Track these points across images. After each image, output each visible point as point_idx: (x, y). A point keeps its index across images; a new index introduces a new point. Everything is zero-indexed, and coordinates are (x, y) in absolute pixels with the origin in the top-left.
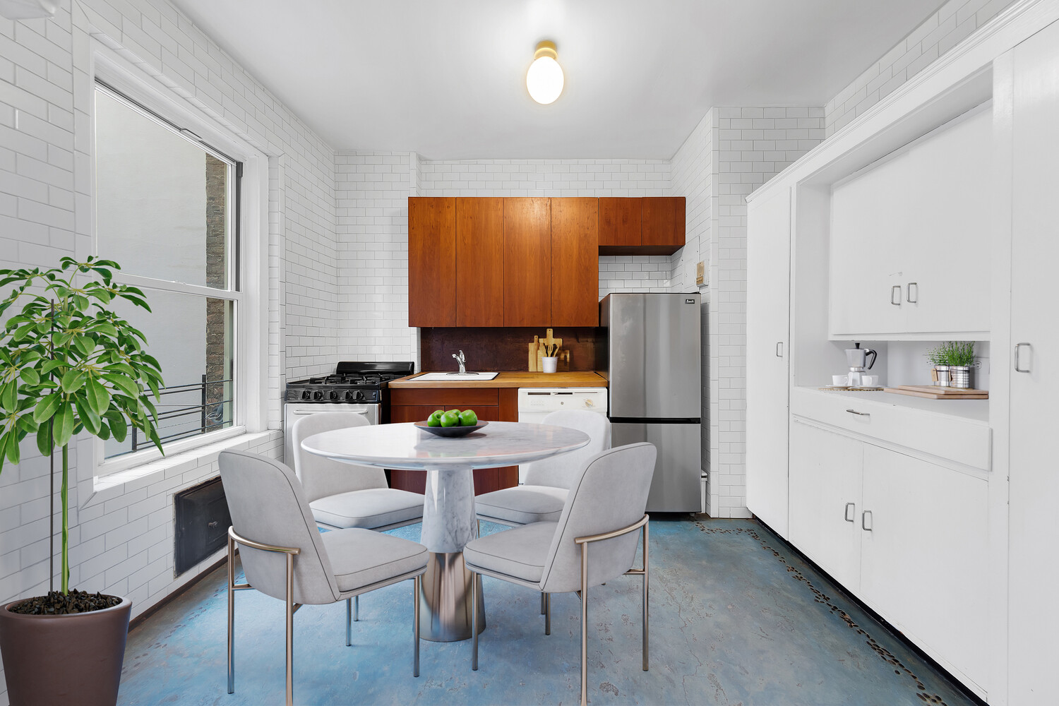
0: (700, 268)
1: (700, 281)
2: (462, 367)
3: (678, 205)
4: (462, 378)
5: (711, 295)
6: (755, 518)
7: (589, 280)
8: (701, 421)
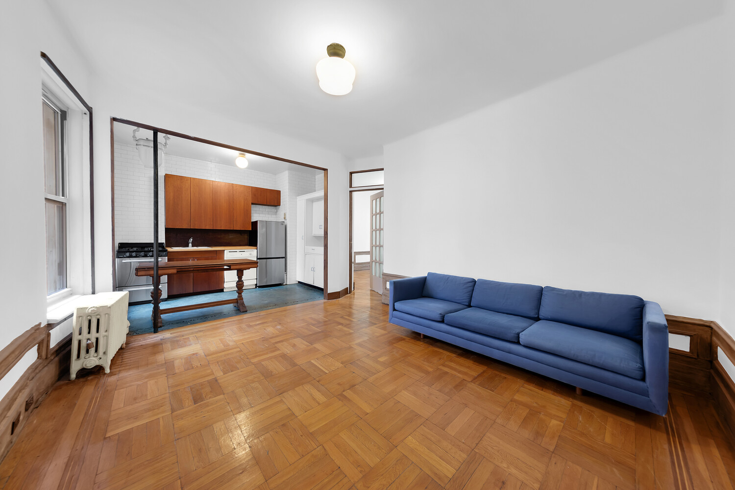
0: (285, 215)
1: (285, 218)
2: (190, 245)
3: (278, 193)
4: (190, 248)
5: (288, 223)
6: (299, 282)
7: (248, 214)
8: (285, 258)
